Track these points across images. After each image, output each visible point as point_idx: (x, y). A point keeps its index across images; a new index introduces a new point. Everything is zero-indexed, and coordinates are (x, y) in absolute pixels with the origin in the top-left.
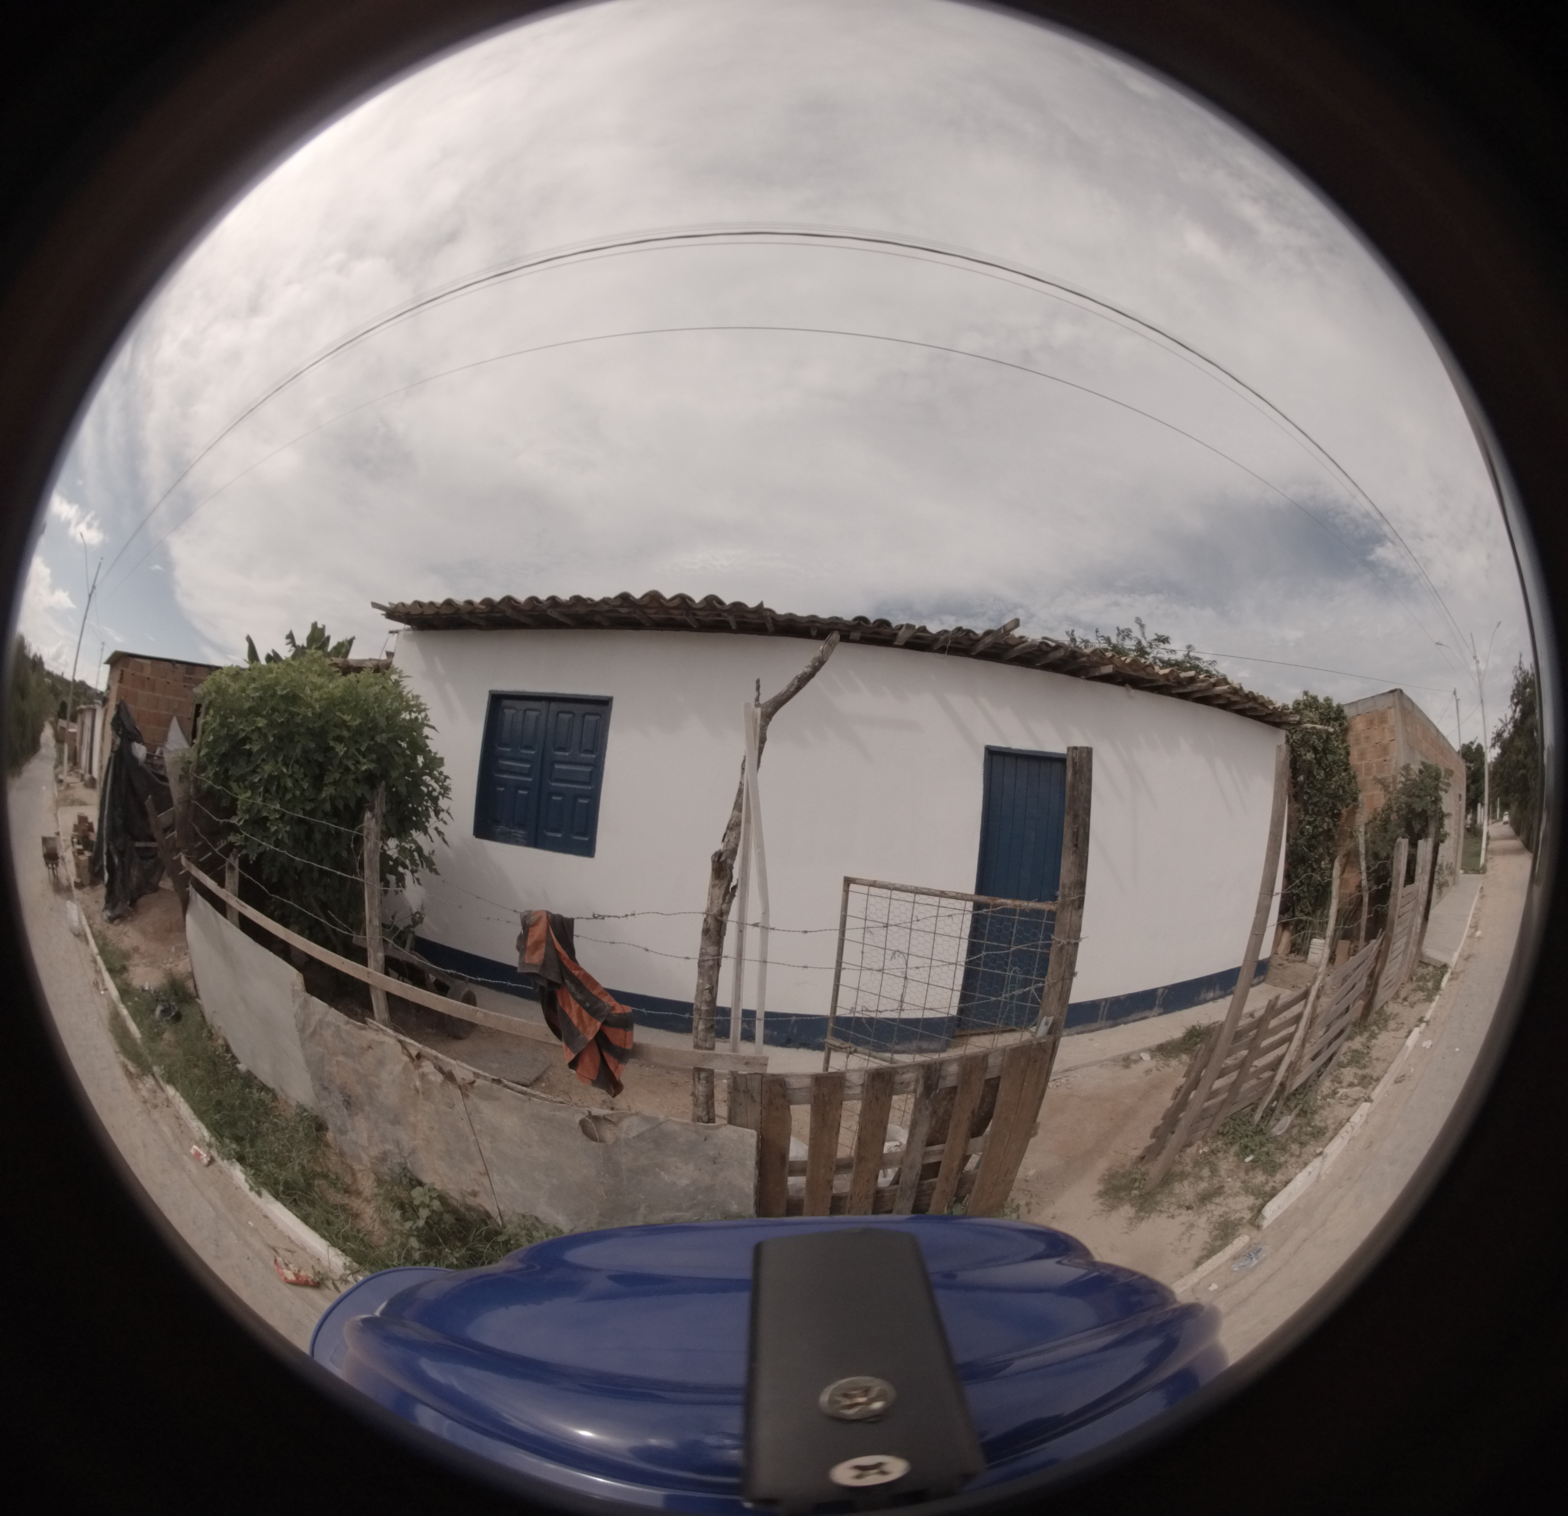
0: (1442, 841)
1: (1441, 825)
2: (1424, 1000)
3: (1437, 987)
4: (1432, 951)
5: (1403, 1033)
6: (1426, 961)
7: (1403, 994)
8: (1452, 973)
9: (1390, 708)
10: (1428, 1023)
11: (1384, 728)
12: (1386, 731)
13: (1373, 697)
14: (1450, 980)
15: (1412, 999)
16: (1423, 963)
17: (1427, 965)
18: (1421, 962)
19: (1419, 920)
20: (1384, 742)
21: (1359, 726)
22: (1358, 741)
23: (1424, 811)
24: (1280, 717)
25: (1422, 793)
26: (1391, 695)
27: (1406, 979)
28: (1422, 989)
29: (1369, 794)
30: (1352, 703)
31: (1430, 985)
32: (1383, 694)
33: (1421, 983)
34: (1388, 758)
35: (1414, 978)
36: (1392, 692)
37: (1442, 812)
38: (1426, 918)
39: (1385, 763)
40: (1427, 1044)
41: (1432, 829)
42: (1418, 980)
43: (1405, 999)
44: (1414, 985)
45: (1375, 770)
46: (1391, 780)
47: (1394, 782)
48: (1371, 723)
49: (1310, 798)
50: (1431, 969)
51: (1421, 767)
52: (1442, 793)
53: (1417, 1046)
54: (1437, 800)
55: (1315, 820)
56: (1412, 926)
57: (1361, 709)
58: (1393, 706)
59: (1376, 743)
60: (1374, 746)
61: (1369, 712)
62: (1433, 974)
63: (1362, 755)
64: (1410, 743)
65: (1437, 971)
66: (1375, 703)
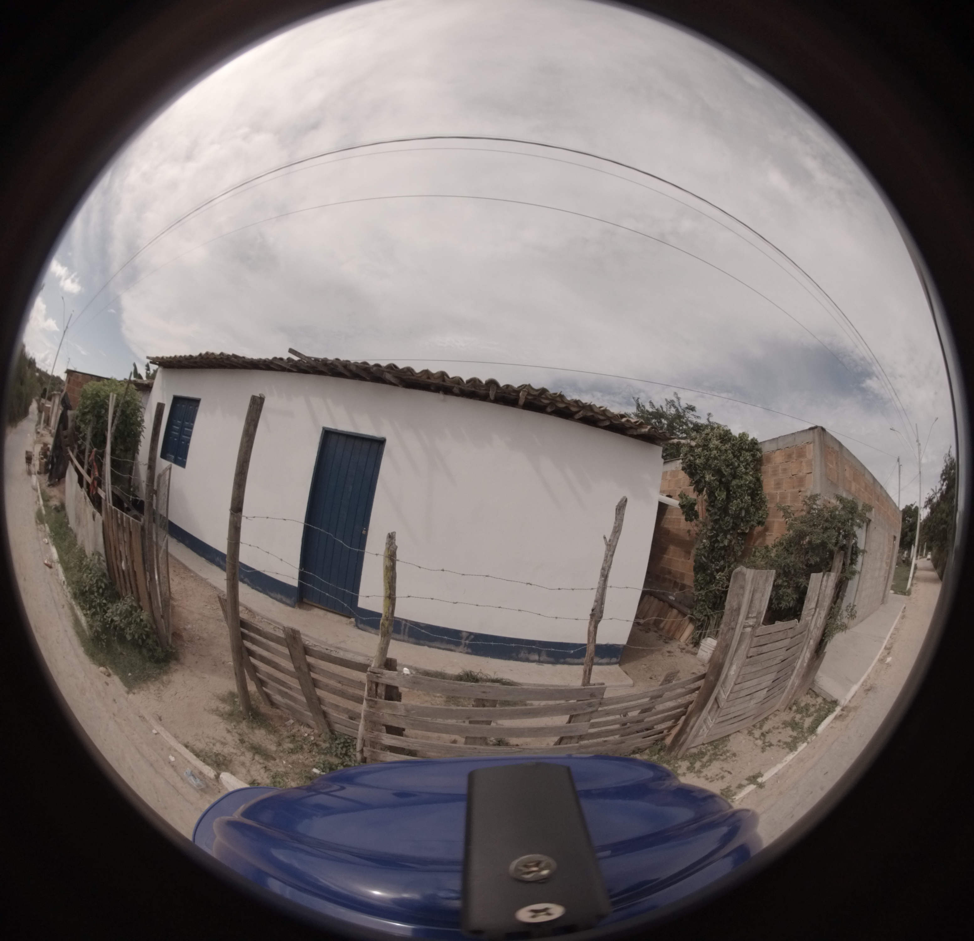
2: (785, 743)
3: (813, 729)
4: (825, 680)
7: (766, 728)
8: (838, 713)
9: (808, 443)
11: (801, 462)
12: (804, 464)
13: (793, 434)
14: (834, 720)
15: (772, 738)
16: (812, 692)
17: (817, 695)
18: (810, 689)
20: (801, 474)
21: (778, 458)
22: (775, 473)
26: (811, 432)
27: (783, 707)
28: (794, 725)
30: (773, 439)
31: (808, 722)
32: (803, 431)
33: (798, 717)
34: (802, 489)
35: (794, 708)
36: (811, 429)
39: (800, 493)
41: (838, 563)
42: (795, 712)
45: (789, 499)
48: (790, 456)
50: (820, 700)
57: (781, 444)
58: (813, 442)
59: (793, 475)
60: (790, 478)
61: (788, 447)
62: (819, 709)
63: (778, 485)
64: (830, 479)
65: (824, 707)
66: (795, 439)
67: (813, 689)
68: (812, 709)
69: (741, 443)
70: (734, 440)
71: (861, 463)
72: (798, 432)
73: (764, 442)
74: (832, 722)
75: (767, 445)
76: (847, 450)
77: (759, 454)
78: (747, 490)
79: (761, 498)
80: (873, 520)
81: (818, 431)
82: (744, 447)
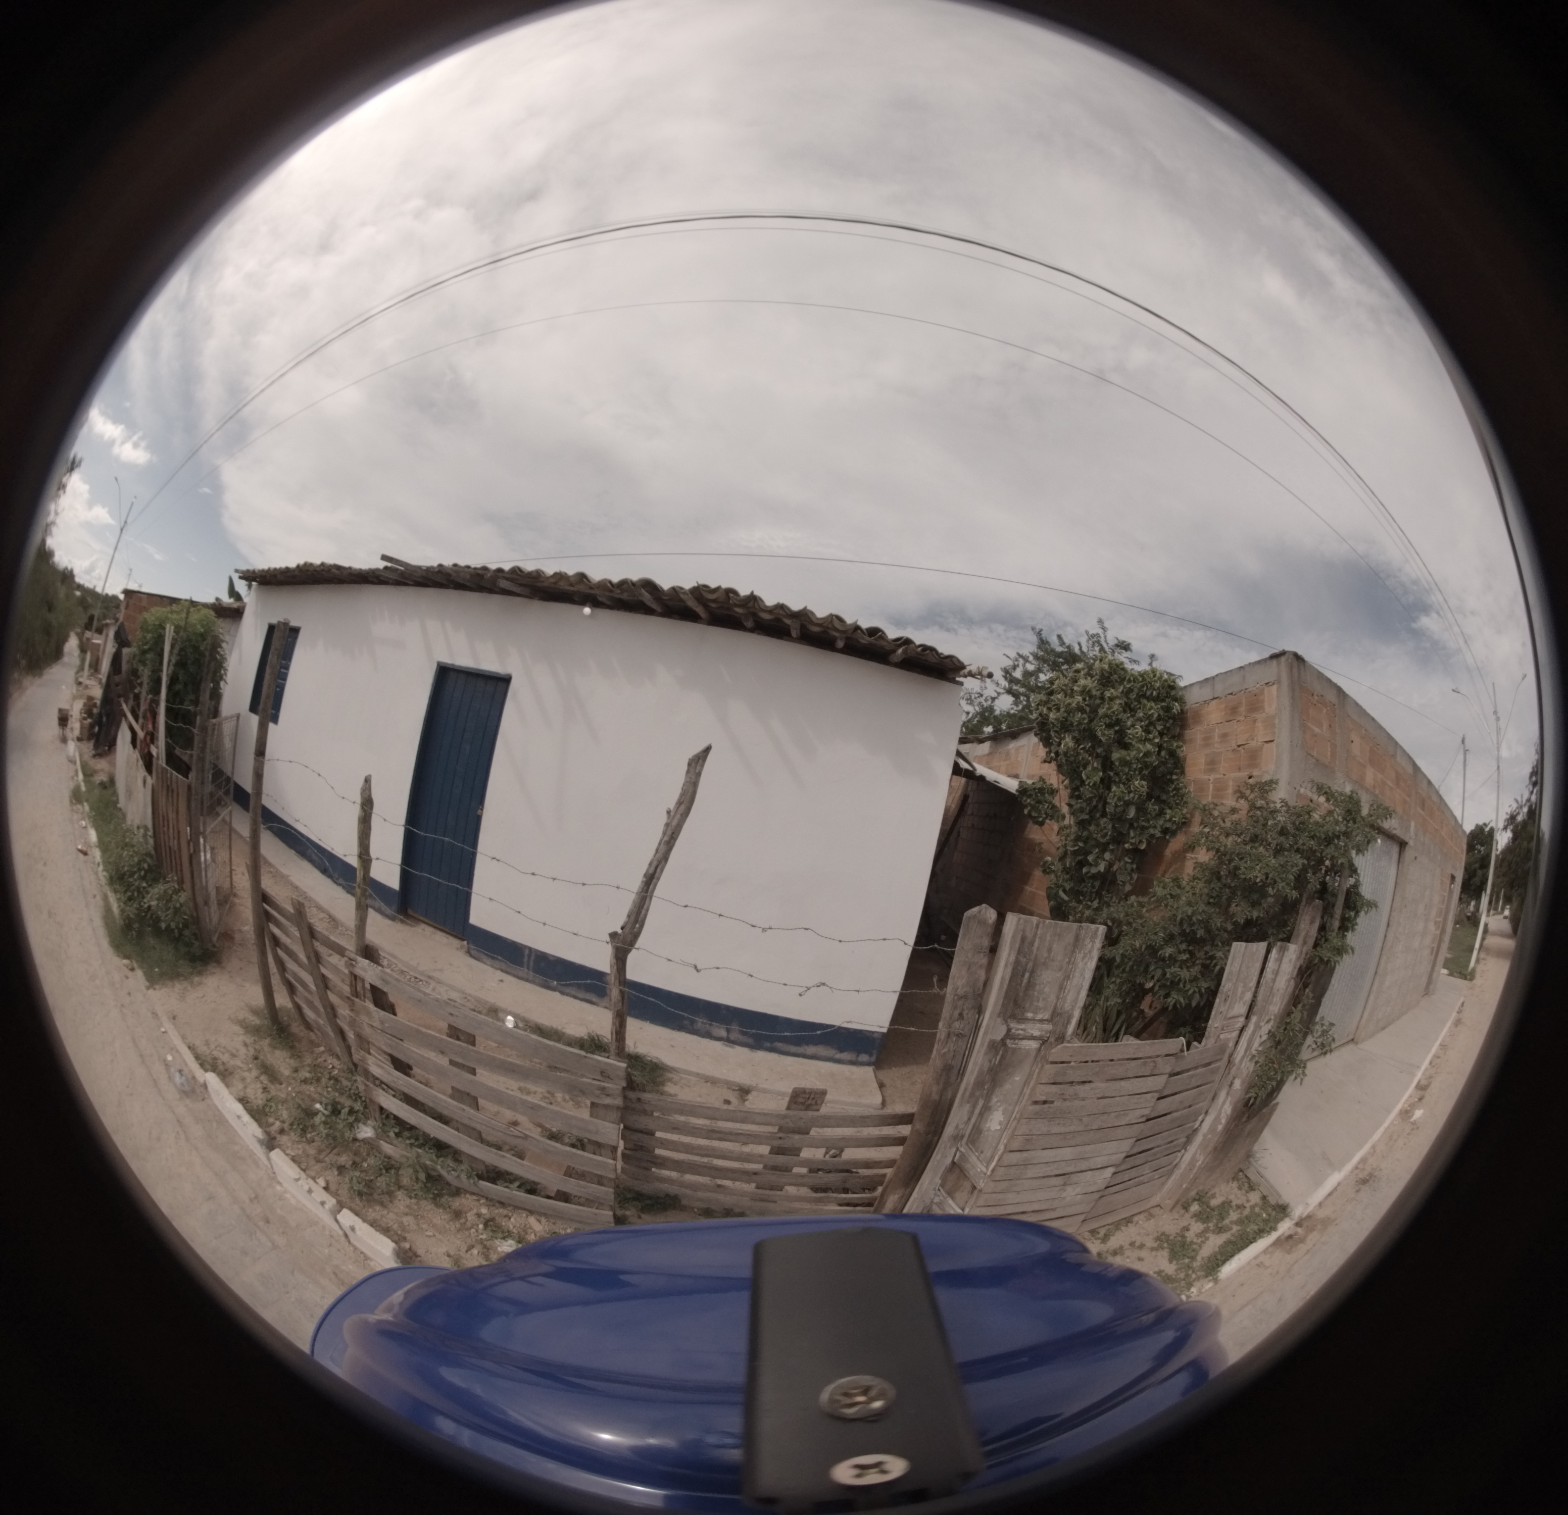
8: (1276, 1239)
9: (1269, 684)
11: (1255, 721)
12: (1259, 724)
13: (1241, 665)
16: (1244, 1177)
17: (1251, 1186)
18: (1241, 1170)
20: (1253, 744)
21: (1214, 715)
22: (1207, 742)
26: (1274, 662)
30: (1207, 679)
31: (1213, 1244)
32: (1260, 661)
33: (1196, 1228)
34: (1255, 773)
35: (1195, 1208)
36: (1275, 657)
39: (1251, 781)
45: (1230, 791)
48: (1234, 710)
50: (1255, 1198)
57: (1220, 690)
58: (1278, 682)
59: (1239, 746)
60: (1234, 750)
61: (1231, 694)
62: (1247, 1217)
63: (1212, 764)
64: (1315, 754)
65: (1259, 1215)
66: (1244, 677)
67: (1246, 1172)
68: (1234, 1216)
69: (1143, 686)
70: (1129, 681)
71: (1388, 734)
72: (1250, 664)
73: (1192, 685)
74: (1265, 1252)
75: (1196, 690)
76: (1357, 704)
77: (1177, 707)
78: (1141, 770)
79: (1177, 789)
80: (1411, 843)
81: (1287, 660)
82: (1148, 693)
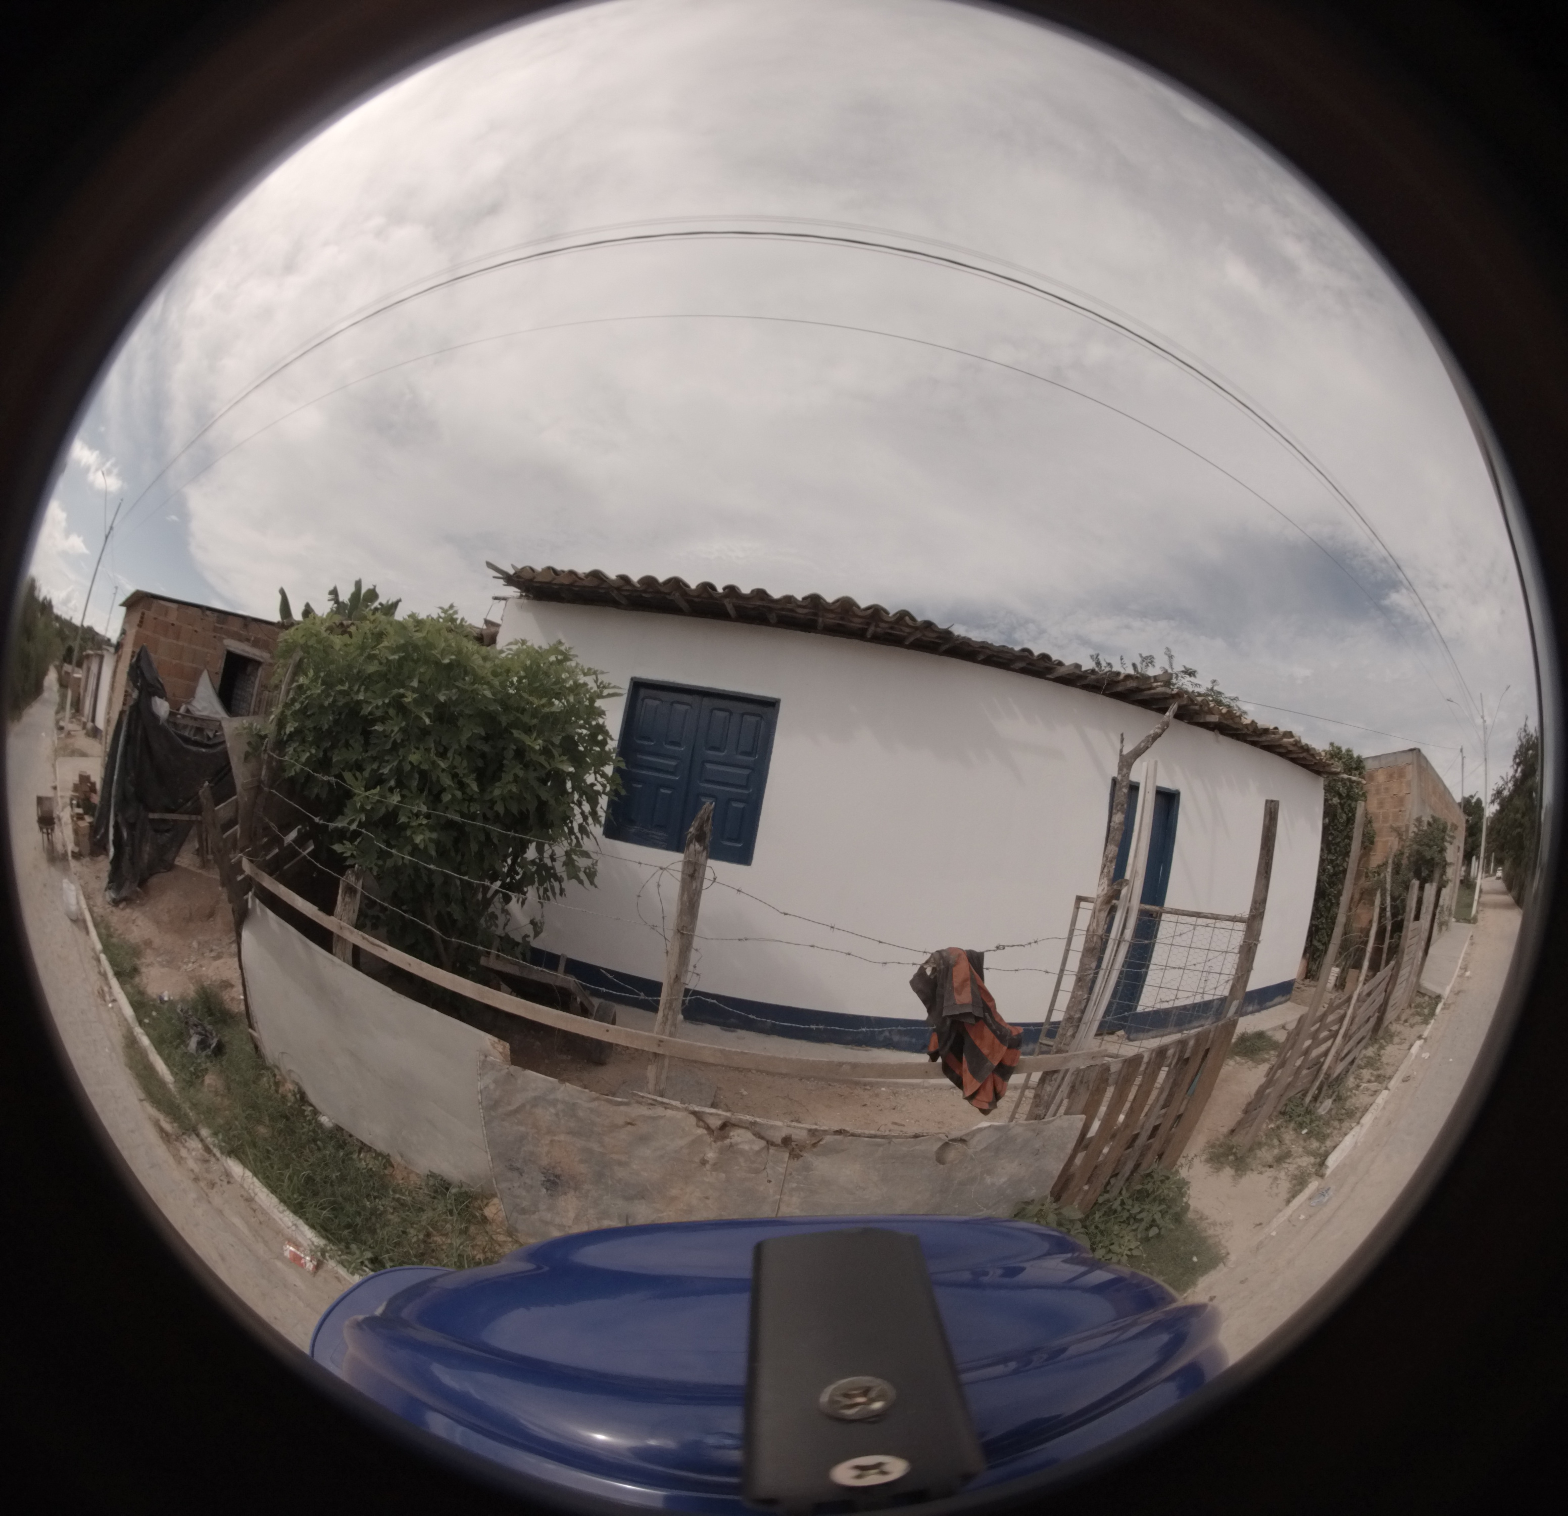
0: (1445, 887)
1: (1444, 873)
2: (1421, 1022)
3: (1432, 1014)
4: (1429, 983)
5: (1406, 1046)
6: (1423, 991)
7: (1403, 1018)
8: (1445, 1004)
9: (1408, 764)
10: (1425, 1039)
11: (1402, 782)
12: (1404, 784)
13: (1395, 753)
14: (1443, 1009)
15: (1412, 1021)
16: (1421, 993)
17: (1424, 995)
18: (1418, 992)
19: (1420, 954)
20: (1401, 794)
21: (1381, 777)
22: (1378, 792)
23: (1432, 859)
24: (1324, 767)
25: (1432, 843)
26: (1410, 753)
27: (1406, 1005)
28: (1418, 1014)
29: (1384, 839)
30: (1376, 757)
31: (1426, 1011)
32: (1404, 752)
33: (1419, 1010)
34: (1403, 809)
35: (1414, 1004)
36: (1411, 750)
37: (1445, 861)
38: (1426, 952)
39: (1400, 813)
40: (1426, 1055)
41: (1437, 875)
42: (1416, 1007)
43: (1406, 1021)
44: (1413, 1010)
45: (1391, 818)
46: (1404, 829)
47: (1407, 831)
48: (1390, 776)
49: (1334, 839)
50: (1427, 998)
51: (1431, 820)
52: (1447, 844)
53: (1418, 1056)
54: (1442, 850)
55: (1337, 859)
56: (1414, 958)
57: (1382, 763)
58: (1411, 763)
60: (1391, 797)
61: (1389, 767)
63: (1381, 804)
66: (1395, 759)
72: (1398, 752)
73: (1368, 759)
75: (1371, 762)
76: (1431, 766)
